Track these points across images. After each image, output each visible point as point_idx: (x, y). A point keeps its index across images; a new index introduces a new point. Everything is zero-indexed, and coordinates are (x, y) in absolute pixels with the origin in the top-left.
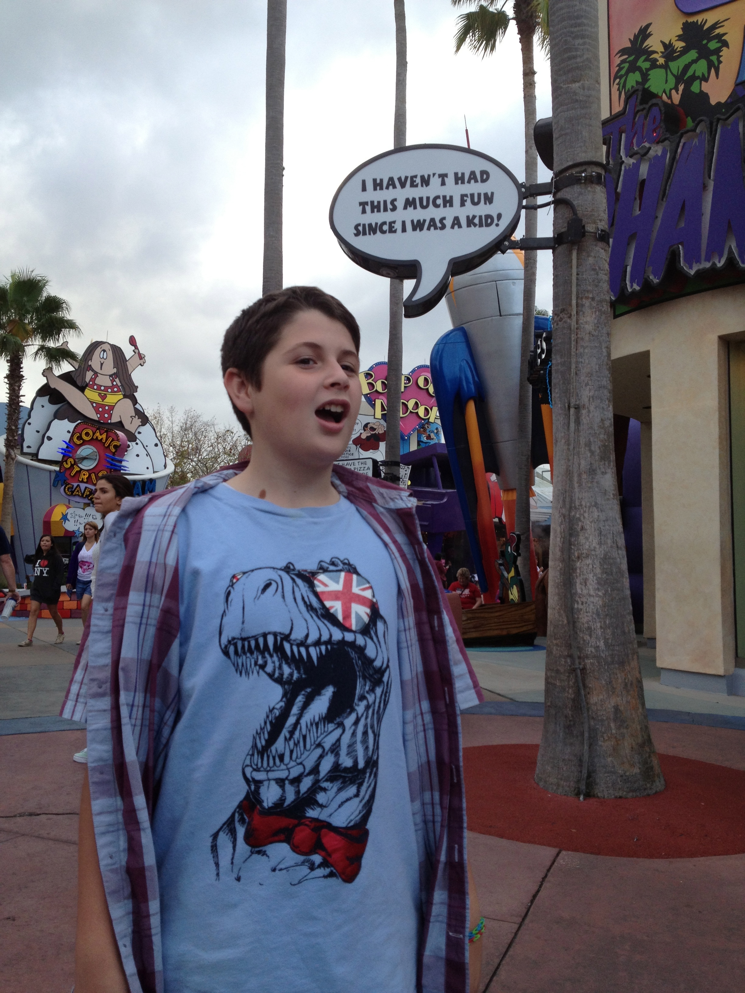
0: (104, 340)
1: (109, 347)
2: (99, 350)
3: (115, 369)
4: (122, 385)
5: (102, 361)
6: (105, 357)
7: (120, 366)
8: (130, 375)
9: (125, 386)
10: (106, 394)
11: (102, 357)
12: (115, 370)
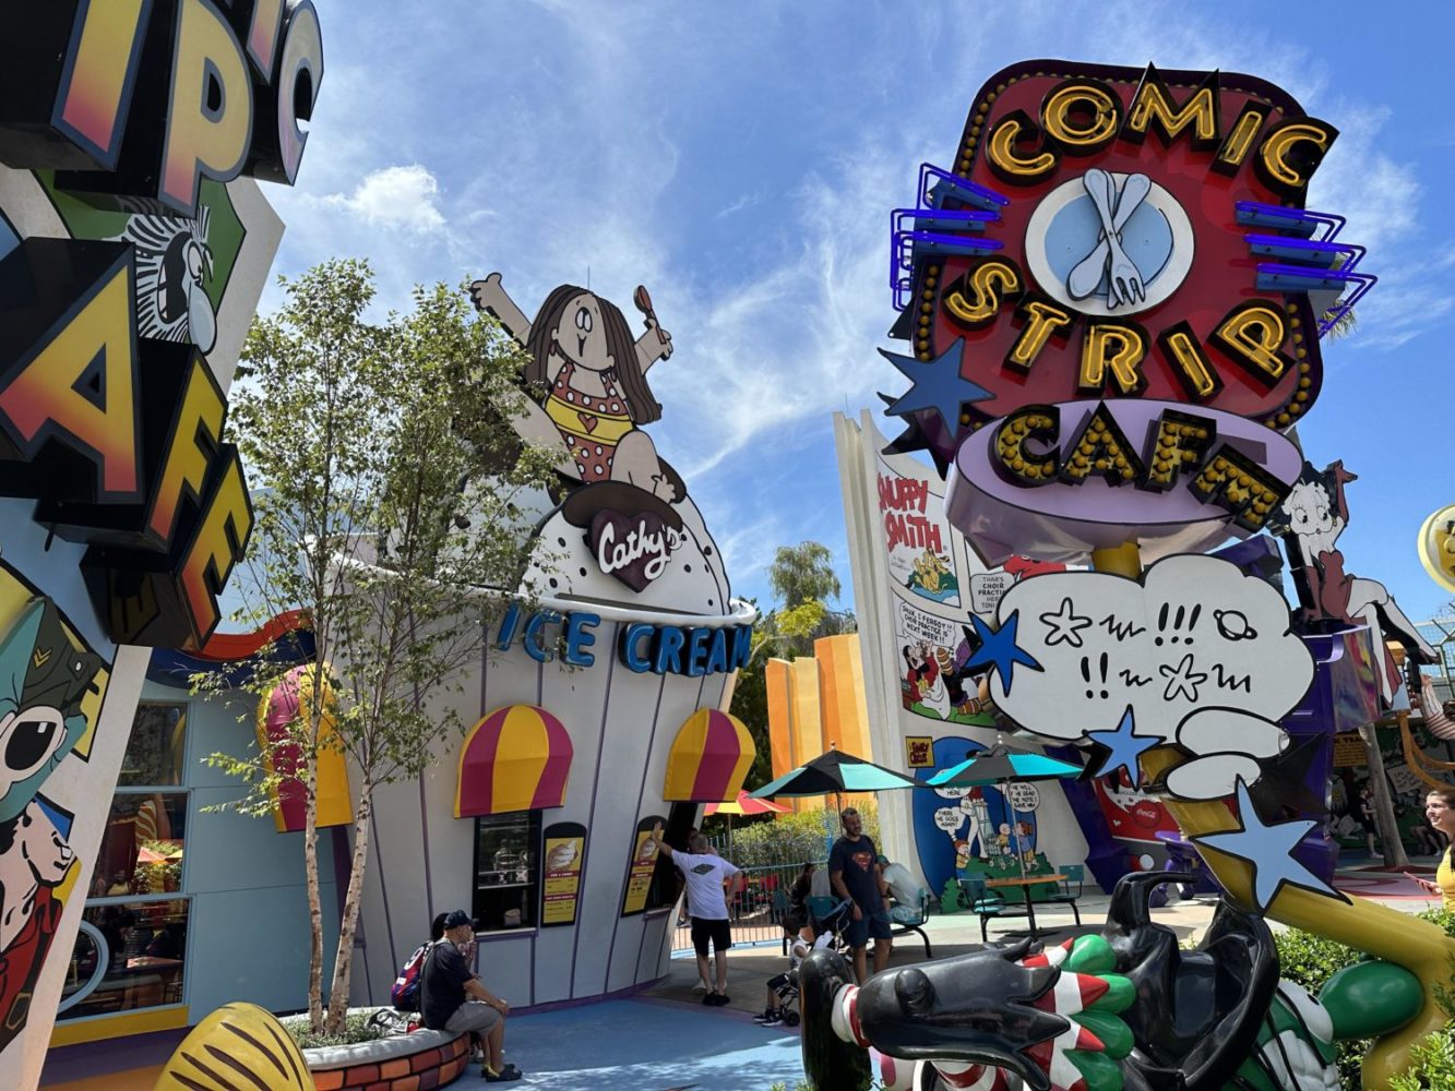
0: (585, 287)
1: (595, 304)
2: (572, 308)
3: (611, 357)
4: (627, 399)
5: (583, 334)
6: (588, 326)
7: (621, 353)
8: (644, 376)
9: (635, 400)
10: (594, 417)
11: (580, 325)
12: (610, 361)
